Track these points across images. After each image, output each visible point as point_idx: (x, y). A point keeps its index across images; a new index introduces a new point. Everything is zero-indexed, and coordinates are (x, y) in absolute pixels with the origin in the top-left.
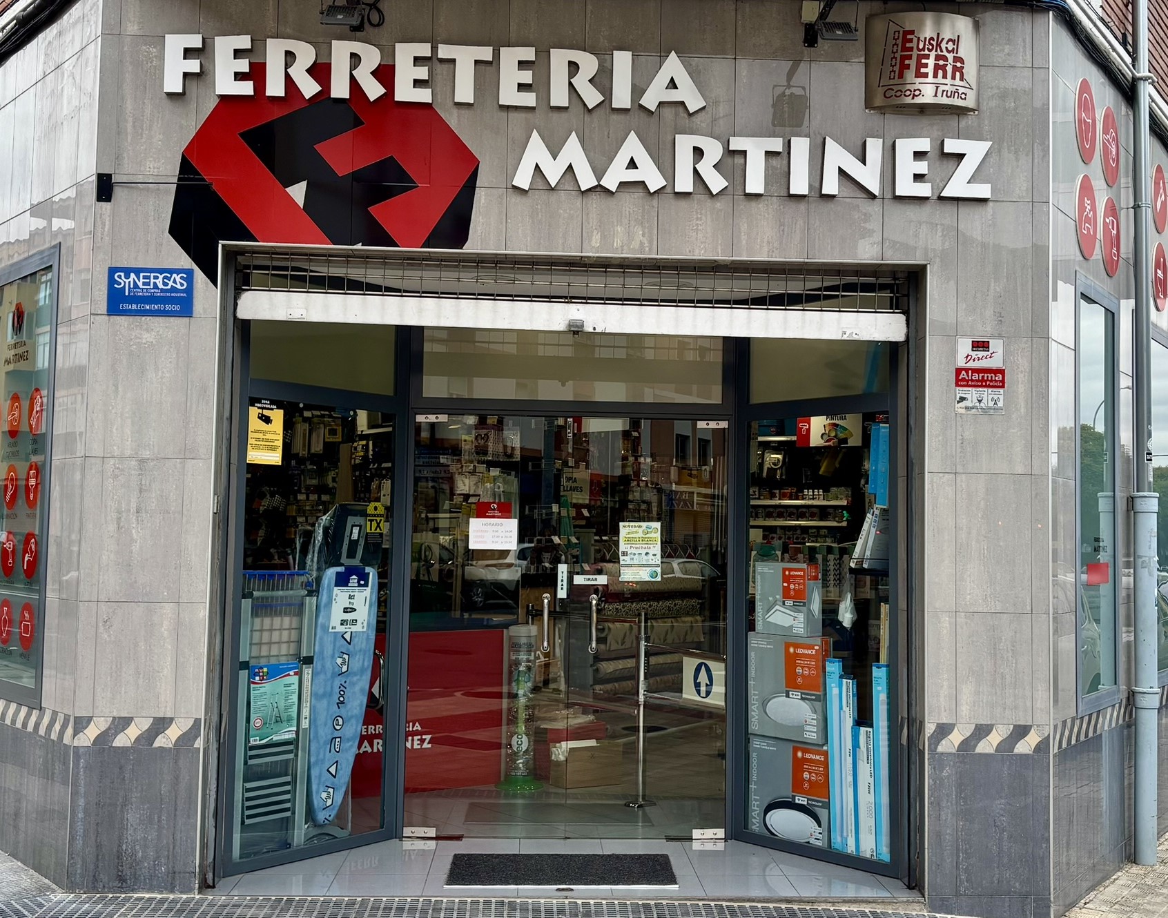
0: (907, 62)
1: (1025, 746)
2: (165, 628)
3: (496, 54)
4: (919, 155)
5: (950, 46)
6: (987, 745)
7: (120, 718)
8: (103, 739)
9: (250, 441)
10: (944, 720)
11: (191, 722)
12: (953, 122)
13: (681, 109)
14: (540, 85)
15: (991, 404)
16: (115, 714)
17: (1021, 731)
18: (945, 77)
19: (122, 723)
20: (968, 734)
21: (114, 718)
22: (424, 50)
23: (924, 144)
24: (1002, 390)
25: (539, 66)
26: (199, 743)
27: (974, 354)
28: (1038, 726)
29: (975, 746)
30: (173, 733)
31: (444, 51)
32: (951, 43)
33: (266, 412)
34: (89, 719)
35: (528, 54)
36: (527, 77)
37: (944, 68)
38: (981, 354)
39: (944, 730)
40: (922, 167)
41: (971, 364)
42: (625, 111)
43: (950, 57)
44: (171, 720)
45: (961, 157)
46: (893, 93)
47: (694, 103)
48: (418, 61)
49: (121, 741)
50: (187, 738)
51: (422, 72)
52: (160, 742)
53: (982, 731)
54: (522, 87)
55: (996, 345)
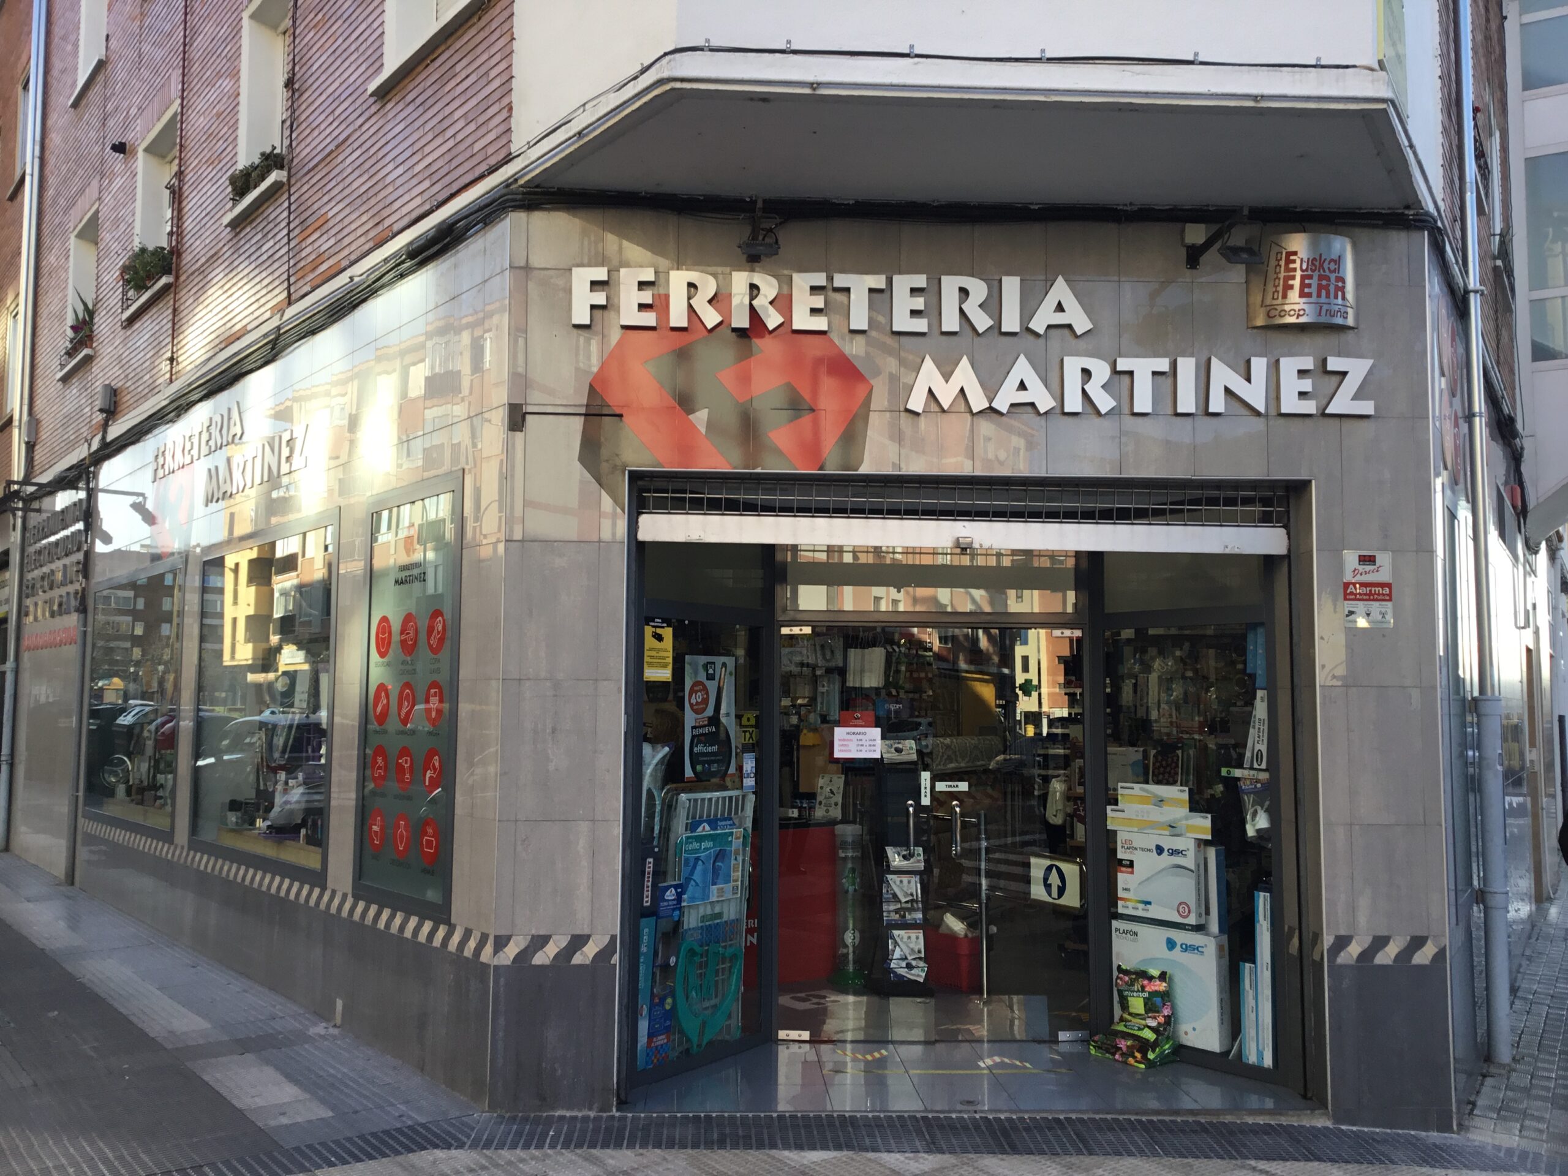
0: (1291, 282)
1: (1423, 956)
2: (582, 845)
3: (890, 282)
4: (1302, 373)
5: (1333, 266)
6: (1387, 956)
7: (539, 936)
8: (523, 956)
9: (646, 659)
10: (1343, 932)
11: (607, 939)
12: (1333, 339)
13: (1066, 332)
14: (933, 311)
15: (1380, 617)
16: (534, 932)
17: (1418, 942)
18: (1328, 296)
19: (539, 942)
20: (1366, 946)
21: (533, 936)
22: (820, 279)
23: (1308, 363)
24: (1389, 604)
25: (932, 293)
26: (616, 959)
27: (1361, 568)
28: (1435, 937)
29: (1374, 957)
30: (590, 950)
31: (840, 280)
32: (1332, 264)
33: (659, 631)
34: (509, 938)
35: (920, 281)
36: (919, 303)
37: (1327, 287)
38: (1368, 568)
39: (1342, 942)
40: (1307, 385)
41: (1359, 578)
42: (1013, 334)
43: (1333, 277)
44: (588, 937)
45: (1344, 374)
46: (1277, 313)
47: (1082, 325)
48: (814, 289)
49: (540, 959)
50: (604, 954)
51: (819, 302)
52: (577, 959)
53: (1380, 942)
54: (915, 313)
55: (1384, 559)
